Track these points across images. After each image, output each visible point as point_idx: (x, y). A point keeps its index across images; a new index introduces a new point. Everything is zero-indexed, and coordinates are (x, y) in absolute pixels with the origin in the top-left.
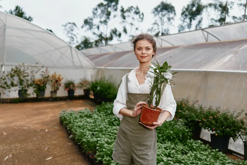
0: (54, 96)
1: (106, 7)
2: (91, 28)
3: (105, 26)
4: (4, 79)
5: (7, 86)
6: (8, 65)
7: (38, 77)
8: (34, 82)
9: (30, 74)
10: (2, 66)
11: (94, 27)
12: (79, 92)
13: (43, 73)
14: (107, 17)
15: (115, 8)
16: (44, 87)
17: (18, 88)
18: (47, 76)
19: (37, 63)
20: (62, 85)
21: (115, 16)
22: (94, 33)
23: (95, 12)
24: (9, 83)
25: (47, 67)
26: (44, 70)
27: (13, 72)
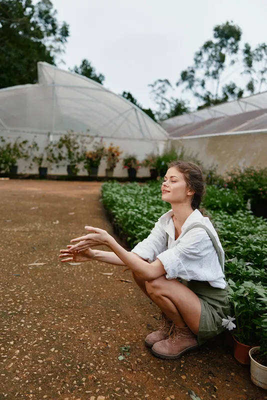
0: (109, 176)
1: (219, 48)
2: (190, 86)
3: (215, 81)
4: (51, 151)
5: (55, 159)
6: (57, 134)
7: (90, 149)
8: (85, 155)
9: (80, 144)
10: (49, 134)
11: (196, 83)
12: (143, 172)
13: (96, 145)
14: (218, 64)
15: (234, 47)
16: (98, 162)
17: (67, 162)
18: (102, 148)
19: (88, 130)
20: (121, 162)
21: (233, 62)
22: (197, 95)
23: (199, 58)
24: (56, 156)
25: (102, 137)
26: (98, 140)
27: (61, 143)
